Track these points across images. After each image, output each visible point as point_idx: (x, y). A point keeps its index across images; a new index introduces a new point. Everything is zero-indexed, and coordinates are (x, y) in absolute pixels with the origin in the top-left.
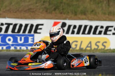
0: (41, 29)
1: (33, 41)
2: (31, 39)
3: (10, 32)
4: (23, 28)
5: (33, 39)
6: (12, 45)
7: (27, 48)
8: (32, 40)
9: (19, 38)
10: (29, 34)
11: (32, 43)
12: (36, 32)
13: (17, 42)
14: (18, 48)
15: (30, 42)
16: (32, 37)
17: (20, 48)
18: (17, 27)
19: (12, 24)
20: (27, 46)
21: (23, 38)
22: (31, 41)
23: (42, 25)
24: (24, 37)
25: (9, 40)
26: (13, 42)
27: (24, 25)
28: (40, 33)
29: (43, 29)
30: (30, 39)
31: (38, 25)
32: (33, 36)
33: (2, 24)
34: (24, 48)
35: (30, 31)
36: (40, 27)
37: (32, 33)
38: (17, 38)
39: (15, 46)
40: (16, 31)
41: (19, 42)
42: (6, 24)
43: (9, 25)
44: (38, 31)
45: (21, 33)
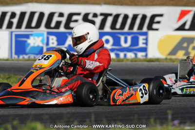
0: (159, 22)
1: (146, 43)
2: (144, 39)
3: (107, 28)
4: (129, 21)
5: (146, 39)
6: (112, 50)
7: (136, 55)
8: (144, 41)
10: (139, 31)
11: (144, 46)
12: (150, 28)
13: (119, 44)
14: (122, 55)
15: (141, 44)
16: (144, 37)
19: (111, 15)
20: (136, 52)
21: (129, 38)
22: (143, 43)
23: (161, 15)
26: (113, 45)
27: (131, 16)
28: (157, 30)
29: (162, 23)
30: (141, 39)
31: (153, 17)
32: (146, 34)
33: (95, 15)
36: (157, 19)
37: (145, 29)
38: (119, 39)
39: (116, 52)
40: (118, 26)
41: (124, 45)
42: (102, 14)
43: (106, 16)
44: (155, 26)
45: (126, 29)
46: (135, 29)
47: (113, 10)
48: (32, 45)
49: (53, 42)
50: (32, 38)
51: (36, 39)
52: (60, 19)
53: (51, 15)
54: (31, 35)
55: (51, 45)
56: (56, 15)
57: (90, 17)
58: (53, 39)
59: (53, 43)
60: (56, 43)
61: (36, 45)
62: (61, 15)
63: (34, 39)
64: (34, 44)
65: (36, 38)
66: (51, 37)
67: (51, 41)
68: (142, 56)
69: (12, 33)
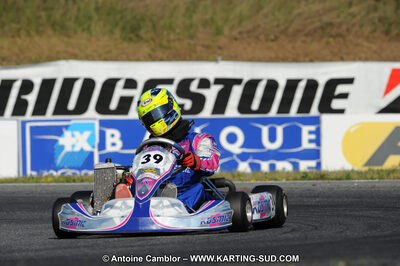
0: (344, 96)
1: (318, 141)
2: (310, 133)
3: (232, 110)
4: (279, 95)
5: (318, 132)
6: (243, 157)
7: (296, 166)
8: (313, 137)
9: (265, 130)
10: (301, 115)
11: (313, 146)
12: (326, 108)
14: (265, 166)
15: (306, 144)
16: (313, 128)
17: (272, 167)
18: (260, 92)
19: (238, 82)
21: (280, 130)
22: (311, 141)
23: (350, 81)
24: (284, 125)
25: (232, 138)
27: (282, 84)
28: (341, 111)
29: (350, 97)
33: (204, 83)
34: (283, 166)
35: (305, 106)
40: (255, 105)
42: (218, 81)
43: (227, 84)
45: (273, 112)
46: (294, 111)
47: (244, 71)
48: (68, 148)
49: (114, 141)
50: (67, 134)
51: (78, 137)
52: (128, 93)
53: (110, 85)
54: (67, 127)
55: (109, 149)
56: (121, 84)
57: (194, 87)
58: (113, 136)
59: (114, 144)
60: (119, 144)
61: (77, 149)
62: (131, 84)
63: (73, 136)
64: (73, 146)
65: (77, 133)
66: (109, 132)
67: (109, 140)
68: (309, 168)
69: (24, 124)
